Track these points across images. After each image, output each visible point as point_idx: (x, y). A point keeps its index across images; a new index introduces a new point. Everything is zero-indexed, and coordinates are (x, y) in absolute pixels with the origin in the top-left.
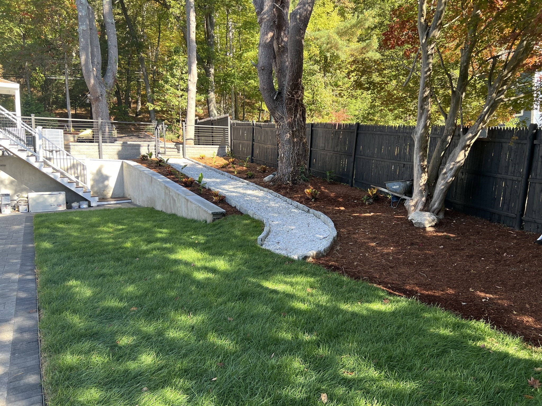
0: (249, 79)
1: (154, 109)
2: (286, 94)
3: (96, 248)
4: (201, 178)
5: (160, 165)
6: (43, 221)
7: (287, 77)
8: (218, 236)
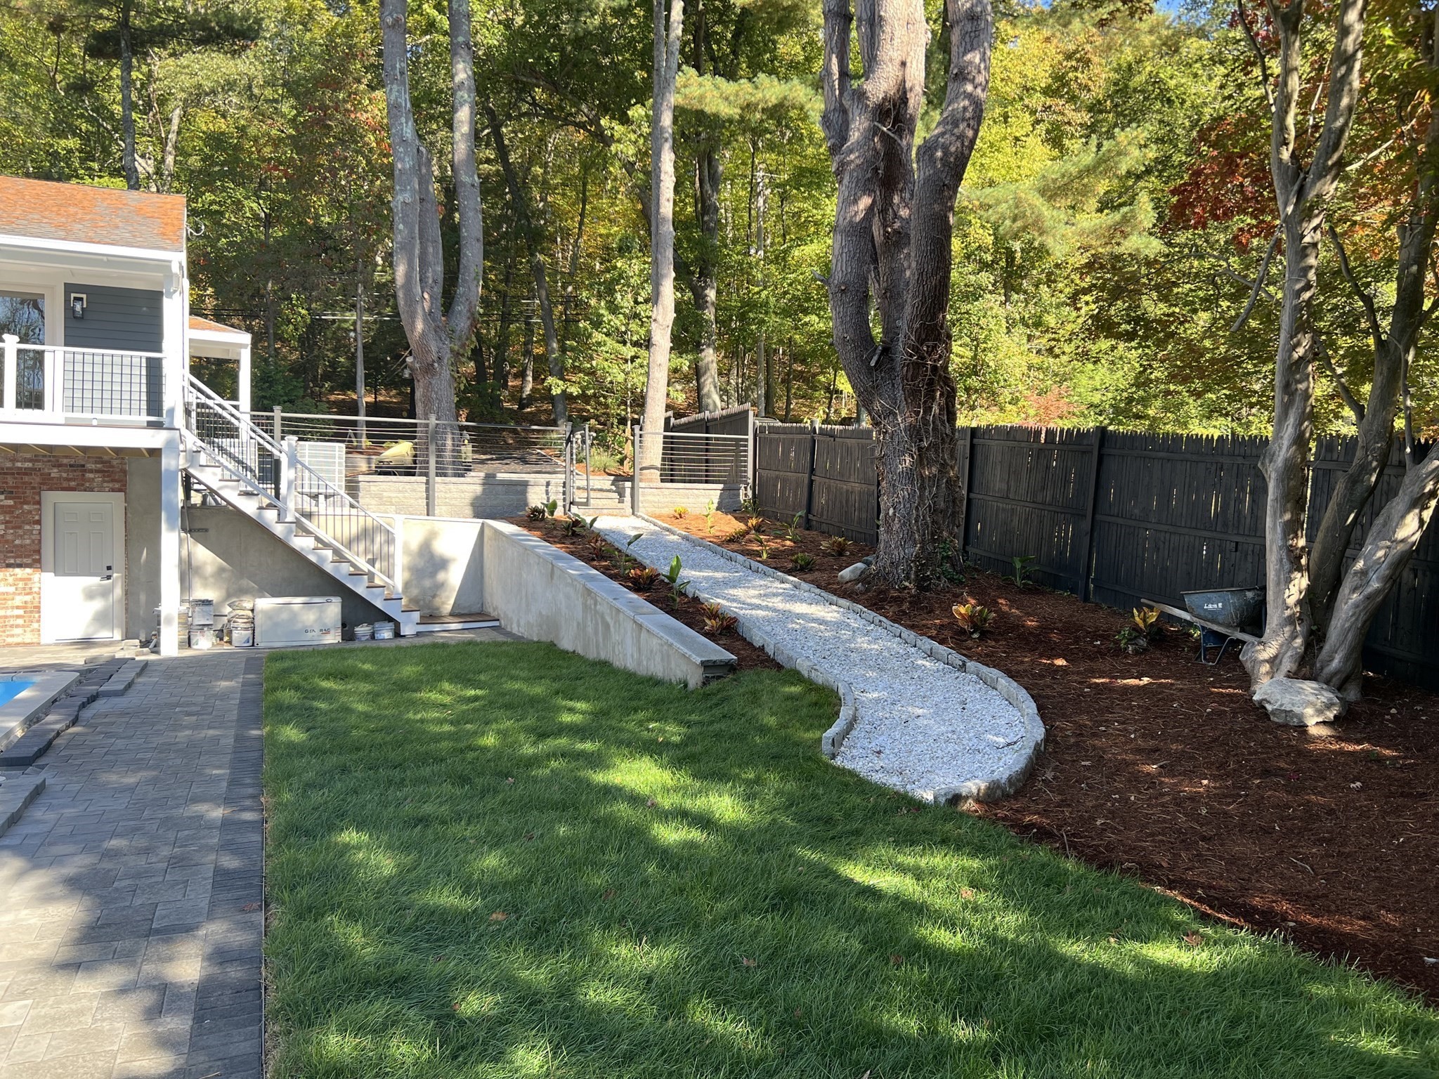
0: (806, 312)
1: (564, 392)
2: (902, 351)
3: (409, 747)
4: (675, 570)
5: (574, 533)
6: (286, 671)
7: (908, 309)
8: (716, 726)
